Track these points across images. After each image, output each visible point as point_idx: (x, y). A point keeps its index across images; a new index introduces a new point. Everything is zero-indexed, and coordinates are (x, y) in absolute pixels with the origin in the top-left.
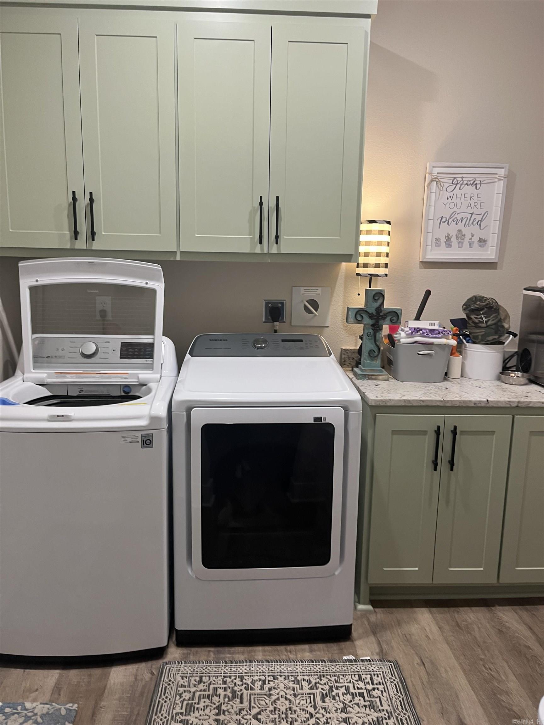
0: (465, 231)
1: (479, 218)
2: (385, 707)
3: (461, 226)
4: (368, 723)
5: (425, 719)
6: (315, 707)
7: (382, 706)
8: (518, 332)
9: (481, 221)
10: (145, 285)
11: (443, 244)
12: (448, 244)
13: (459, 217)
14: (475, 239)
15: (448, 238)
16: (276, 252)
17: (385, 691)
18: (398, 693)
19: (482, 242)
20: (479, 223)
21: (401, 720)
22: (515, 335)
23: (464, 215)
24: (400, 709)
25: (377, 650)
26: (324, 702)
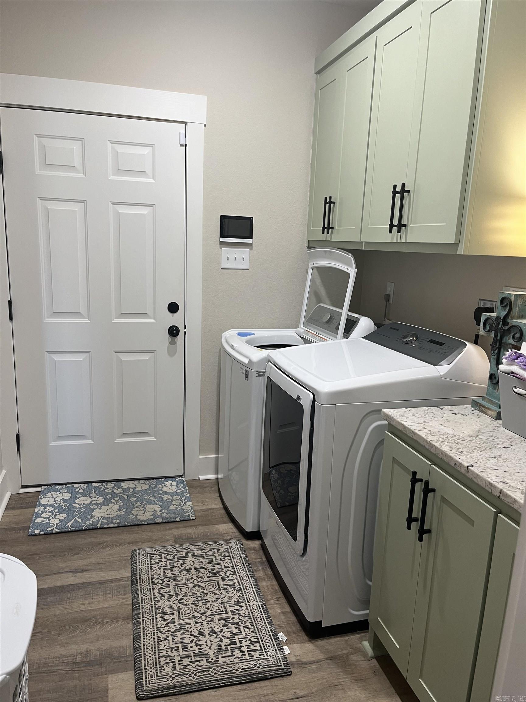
2: (221, 660)
4: (200, 647)
5: (216, 694)
6: (212, 615)
7: (222, 657)
10: (346, 270)
16: (404, 241)
17: (241, 660)
18: (242, 669)
21: (209, 671)
24: (221, 671)
25: (303, 660)
26: (219, 620)
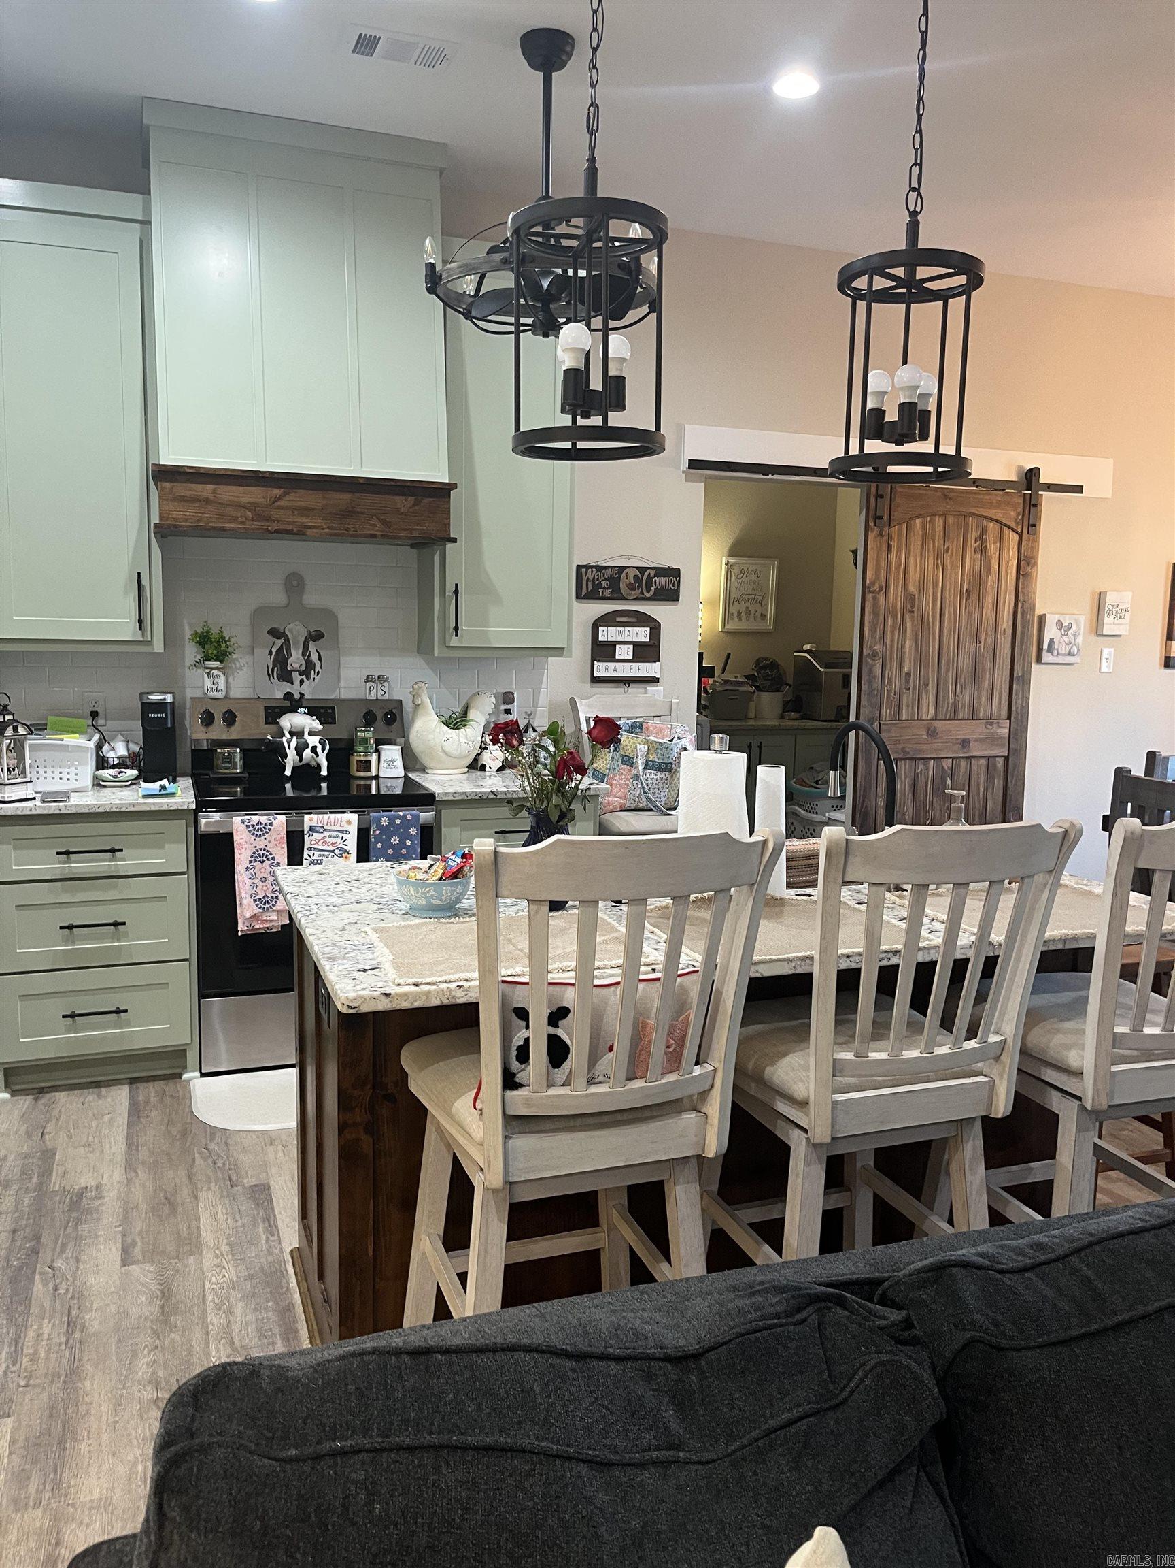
0: (752, 608)
1: (760, 598)
3: (748, 604)
8: (791, 683)
9: (762, 600)
11: (736, 618)
12: (740, 618)
13: (746, 597)
14: (758, 614)
15: (739, 614)
19: (763, 616)
20: (761, 602)
22: (790, 686)
23: (751, 596)
